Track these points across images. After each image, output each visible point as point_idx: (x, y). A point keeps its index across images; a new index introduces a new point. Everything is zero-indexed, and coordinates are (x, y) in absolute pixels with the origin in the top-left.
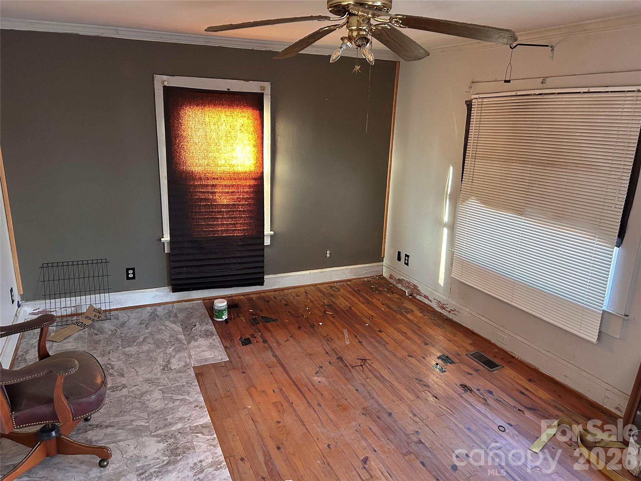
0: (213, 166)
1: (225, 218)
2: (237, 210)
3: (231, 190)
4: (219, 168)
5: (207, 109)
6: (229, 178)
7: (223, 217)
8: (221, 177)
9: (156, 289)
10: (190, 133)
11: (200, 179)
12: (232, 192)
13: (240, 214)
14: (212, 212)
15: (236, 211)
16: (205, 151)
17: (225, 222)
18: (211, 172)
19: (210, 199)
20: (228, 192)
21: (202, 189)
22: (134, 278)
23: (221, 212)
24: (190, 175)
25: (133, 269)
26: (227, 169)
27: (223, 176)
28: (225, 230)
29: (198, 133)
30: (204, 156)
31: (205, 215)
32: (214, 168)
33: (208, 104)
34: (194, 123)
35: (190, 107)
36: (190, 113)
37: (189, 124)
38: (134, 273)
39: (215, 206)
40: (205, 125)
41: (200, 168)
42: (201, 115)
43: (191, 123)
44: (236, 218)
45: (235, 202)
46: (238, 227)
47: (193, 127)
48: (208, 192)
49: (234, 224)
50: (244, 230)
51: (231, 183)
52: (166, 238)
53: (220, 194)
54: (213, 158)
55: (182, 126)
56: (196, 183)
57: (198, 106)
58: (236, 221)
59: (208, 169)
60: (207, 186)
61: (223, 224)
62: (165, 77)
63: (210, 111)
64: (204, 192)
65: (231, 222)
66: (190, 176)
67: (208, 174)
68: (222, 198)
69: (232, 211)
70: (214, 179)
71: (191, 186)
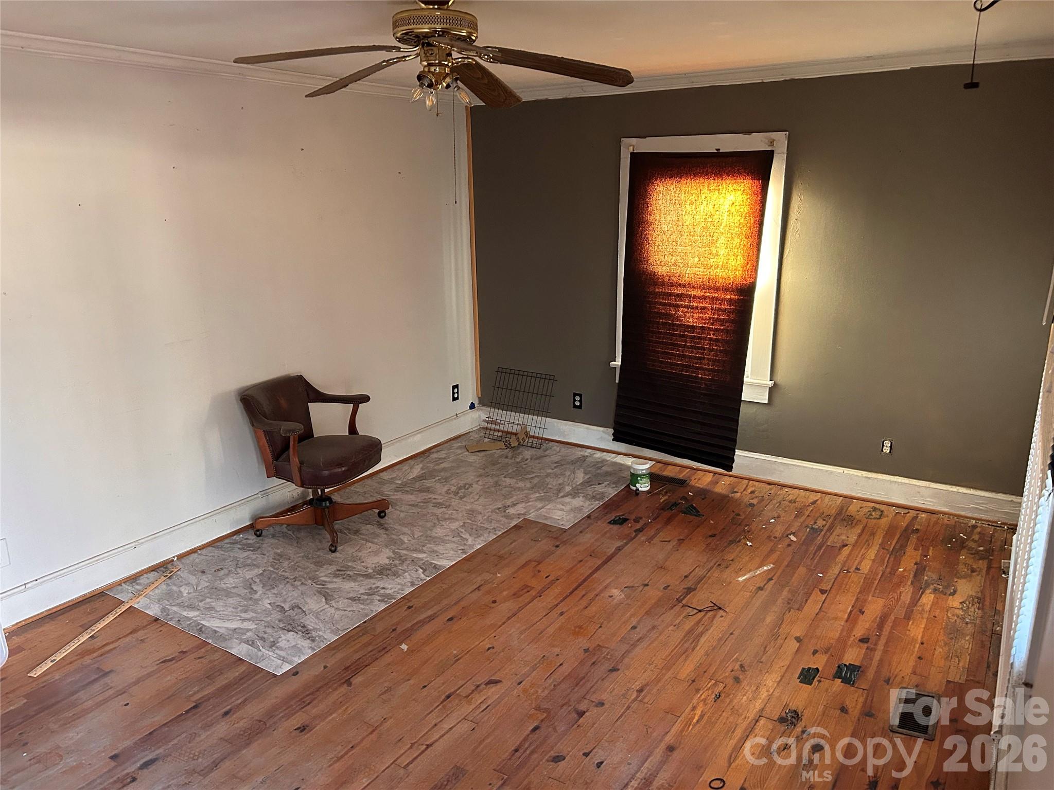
0: (681, 266)
1: (688, 347)
2: (706, 337)
3: (701, 305)
4: (689, 269)
5: (684, 181)
6: (700, 286)
7: (685, 345)
8: (689, 284)
9: (602, 429)
10: (658, 217)
11: (663, 284)
12: (703, 308)
13: (710, 344)
14: (673, 335)
15: (705, 339)
16: (674, 243)
17: (687, 354)
18: (677, 275)
19: (671, 315)
20: (697, 308)
21: (663, 299)
22: (580, 407)
23: (684, 336)
24: (651, 278)
25: (580, 395)
26: (700, 271)
27: (693, 281)
28: (686, 366)
29: (669, 218)
30: (671, 250)
31: (663, 338)
32: (682, 269)
33: (686, 174)
34: (664, 202)
35: (662, 180)
36: (660, 189)
37: (657, 205)
38: (580, 401)
39: (677, 327)
40: (678, 206)
41: (664, 268)
42: (675, 190)
43: (660, 203)
44: (704, 349)
45: (705, 323)
46: (705, 365)
47: (663, 209)
48: (670, 305)
49: (700, 358)
50: (713, 370)
51: (702, 294)
52: (618, 362)
53: (686, 310)
54: (683, 254)
55: (648, 207)
56: (657, 290)
57: (672, 177)
58: (702, 354)
59: (676, 270)
60: (670, 295)
61: (684, 356)
62: (634, 141)
63: (688, 184)
64: (665, 304)
65: (696, 354)
66: (653, 280)
67: (673, 278)
68: (688, 315)
69: (699, 338)
70: (680, 285)
71: (651, 293)
